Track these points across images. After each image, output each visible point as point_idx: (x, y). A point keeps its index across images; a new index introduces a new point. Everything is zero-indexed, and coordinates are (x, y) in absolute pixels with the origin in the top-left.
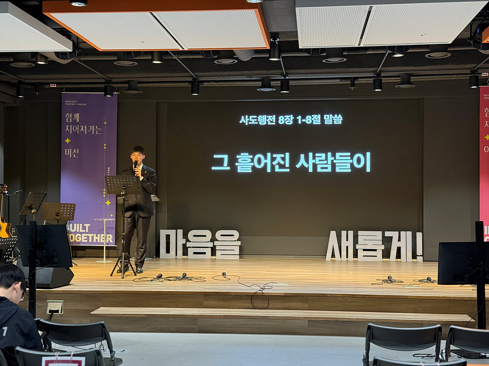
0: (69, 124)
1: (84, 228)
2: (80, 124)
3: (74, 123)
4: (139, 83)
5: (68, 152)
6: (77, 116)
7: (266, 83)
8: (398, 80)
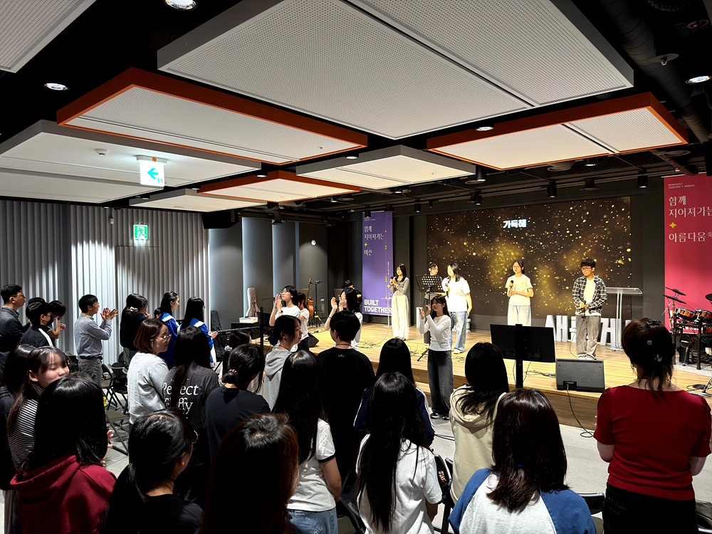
0: (366, 233)
2: (372, 233)
3: (369, 233)
5: (366, 252)
6: (370, 227)
8: (583, 183)
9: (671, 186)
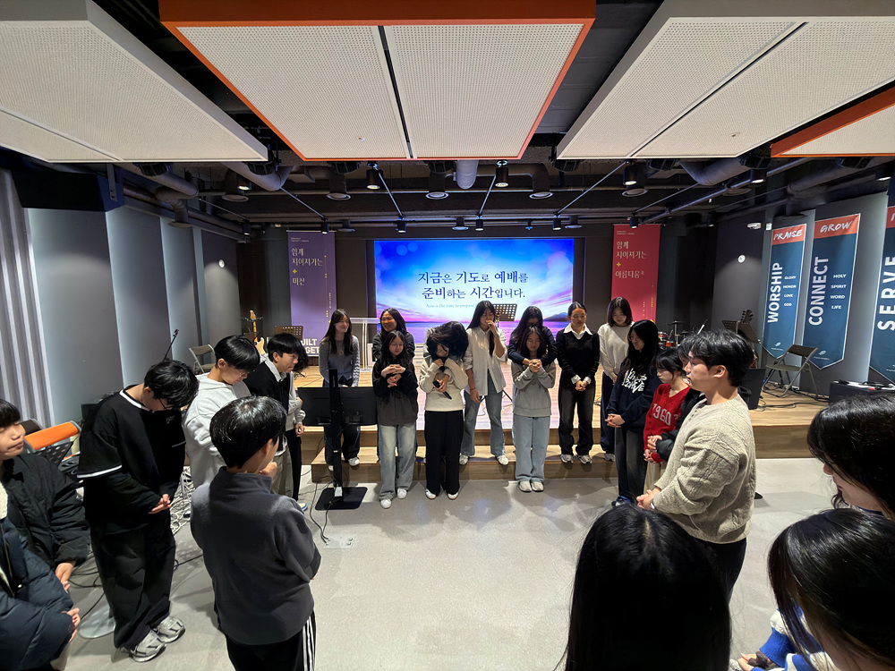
0: (295, 257)
1: (312, 342)
2: (304, 257)
3: (299, 256)
4: (352, 223)
5: (295, 281)
6: (302, 250)
7: (460, 222)
9: (619, 233)
